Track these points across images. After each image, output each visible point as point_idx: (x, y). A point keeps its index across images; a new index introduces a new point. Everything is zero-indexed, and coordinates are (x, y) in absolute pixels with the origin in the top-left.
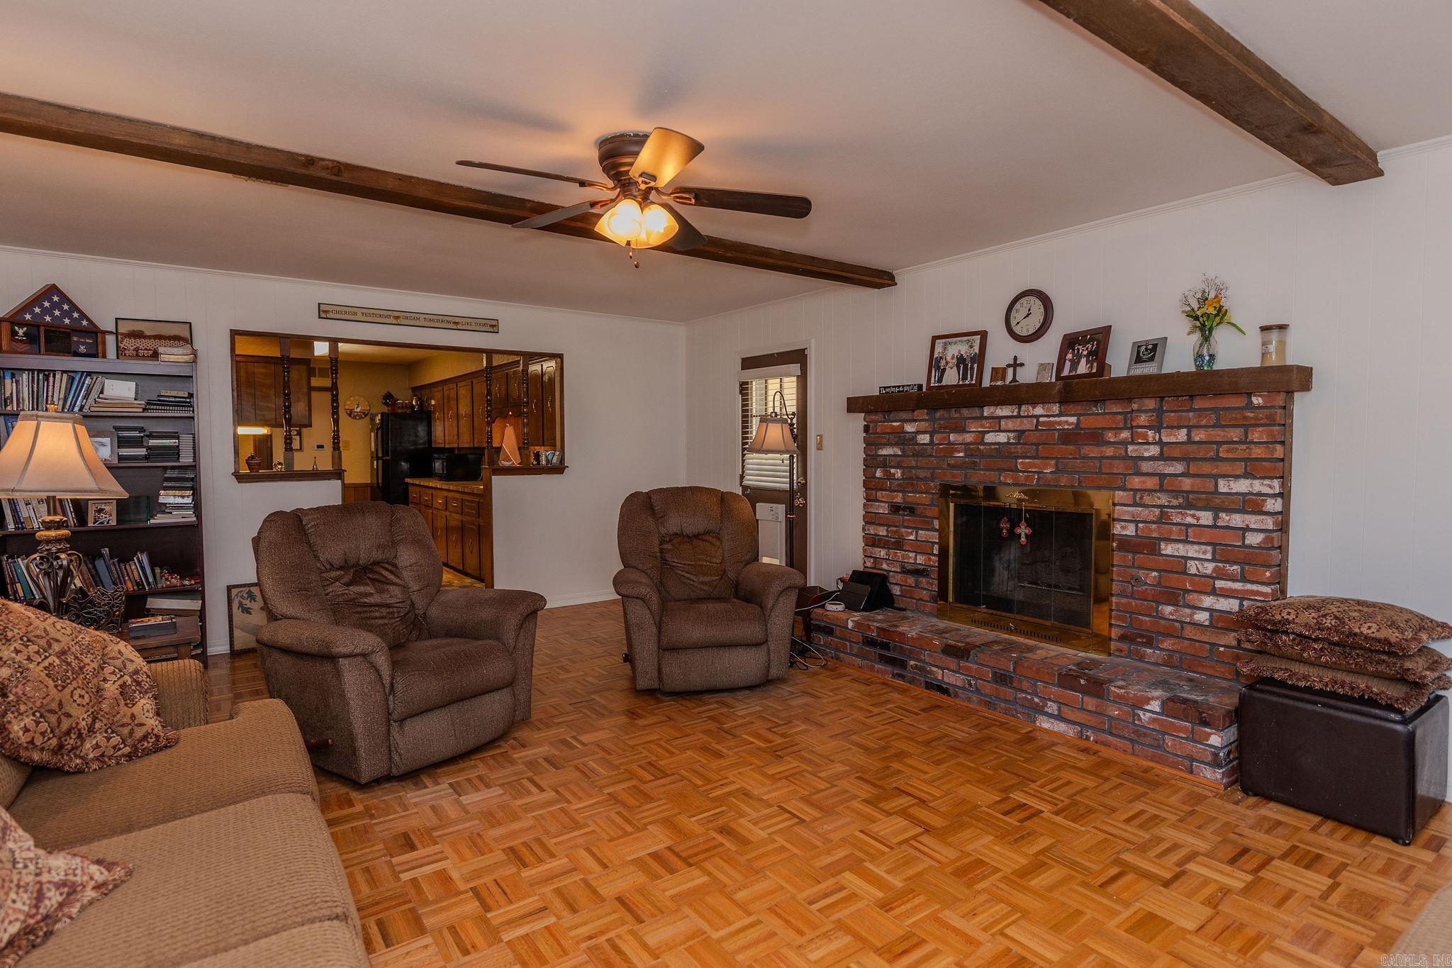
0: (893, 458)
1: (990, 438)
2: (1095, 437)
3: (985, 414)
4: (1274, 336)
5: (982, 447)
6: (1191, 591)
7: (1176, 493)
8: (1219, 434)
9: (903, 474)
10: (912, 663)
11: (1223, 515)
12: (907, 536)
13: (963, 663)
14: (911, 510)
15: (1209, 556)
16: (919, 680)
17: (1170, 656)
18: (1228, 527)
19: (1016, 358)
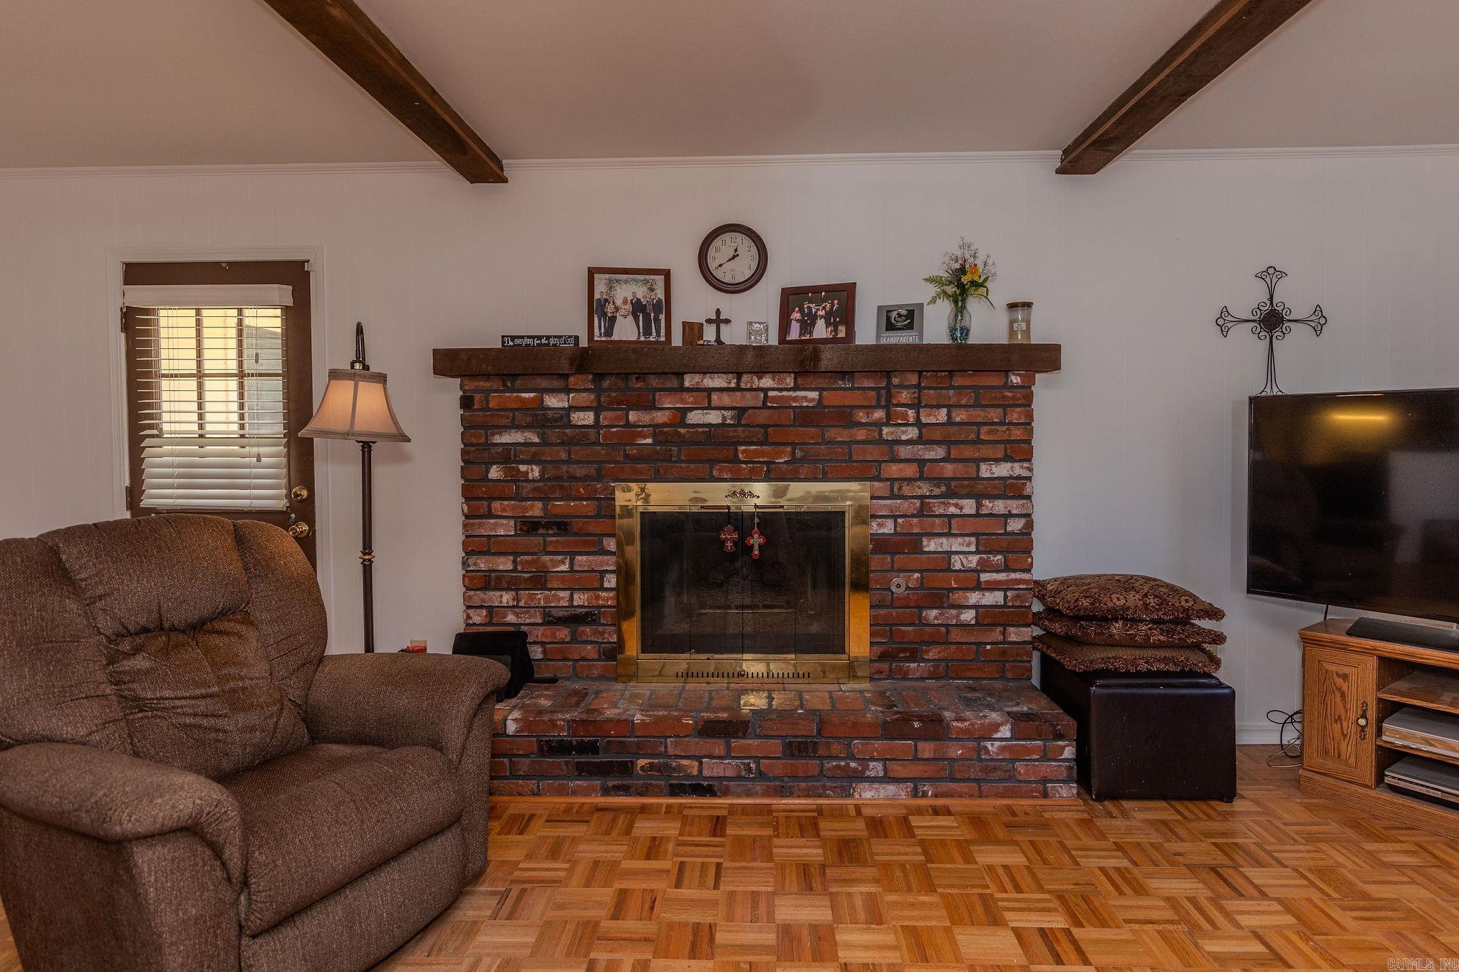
0: (523, 449)
1: (694, 417)
2: (844, 417)
3: (687, 384)
4: (1020, 315)
5: (682, 431)
6: (955, 589)
7: (937, 481)
8: (978, 415)
9: (542, 473)
10: (642, 762)
11: (986, 502)
12: (554, 566)
13: (734, 743)
14: (562, 526)
15: (973, 548)
16: (658, 786)
17: (936, 667)
18: (990, 515)
19: (718, 312)
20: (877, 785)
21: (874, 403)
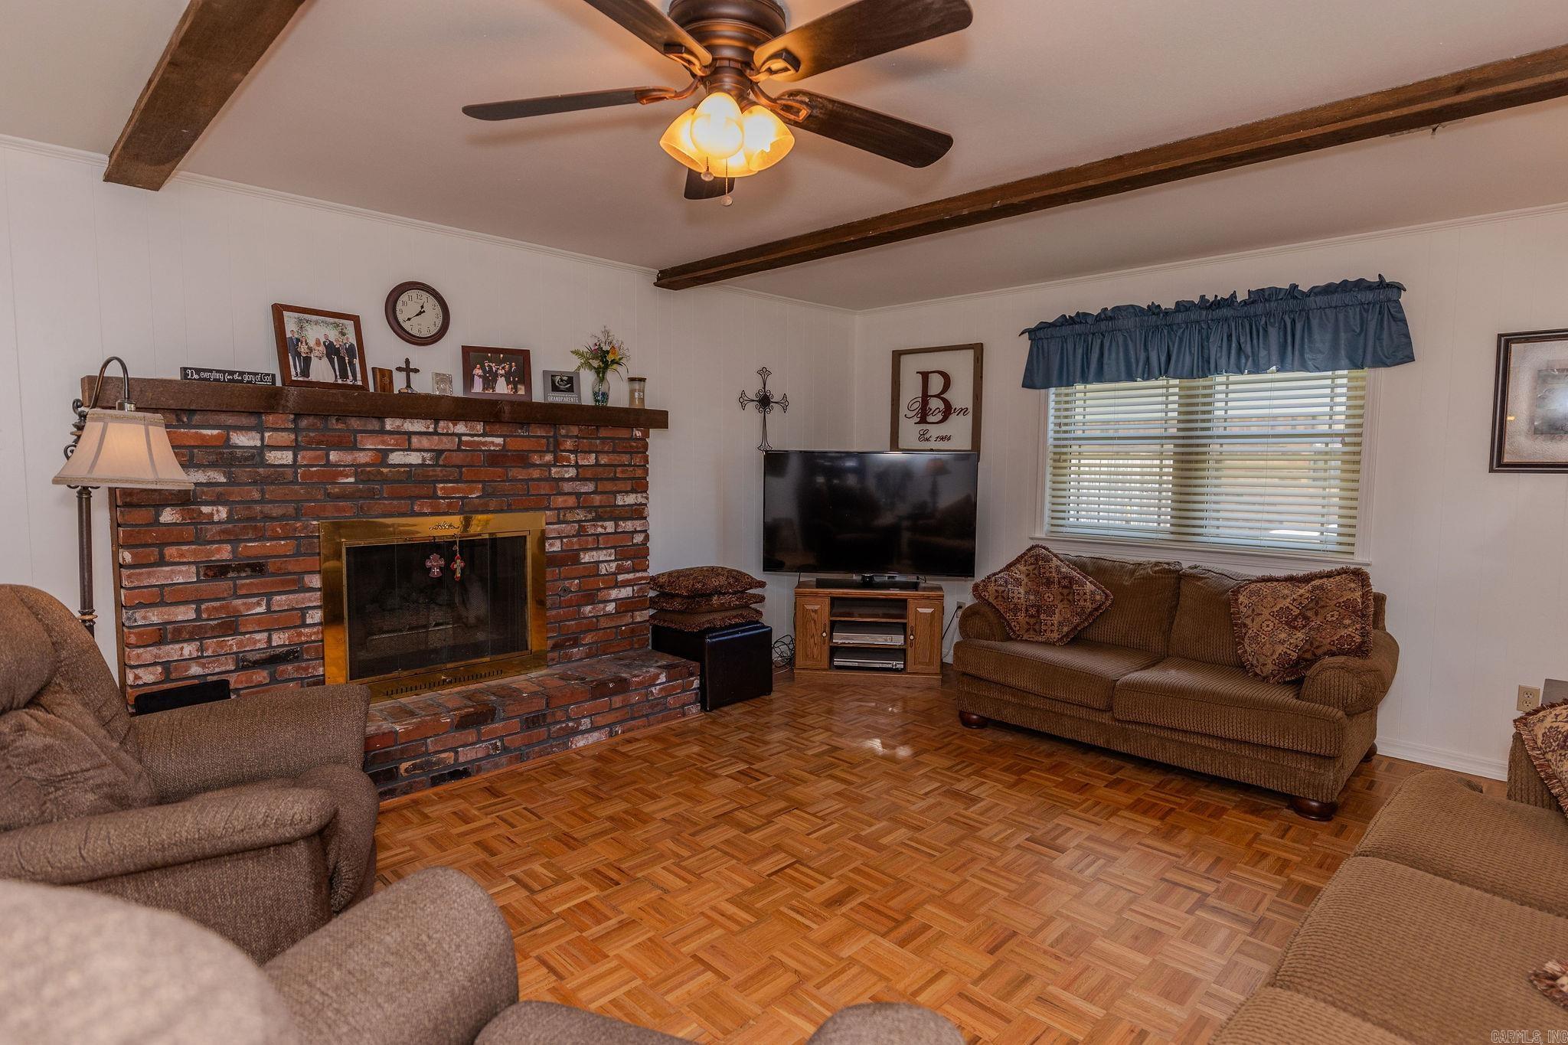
0: (205, 489)
1: (396, 458)
2: (522, 459)
3: (388, 427)
4: (637, 385)
5: (385, 470)
6: (604, 588)
7: (589, 508)
8: (616, 459)
9: (230, 514)
10: (404, 766)
11: (621, 523)
12: (249, 609)
13: (484, 729)
14: (257, 568)
15: (613, 558)
16: (421, 782)
17: (590, 648)
18: (624, 532)
19: (407, 361)
20: (586, 735)
21: (545, 449)
